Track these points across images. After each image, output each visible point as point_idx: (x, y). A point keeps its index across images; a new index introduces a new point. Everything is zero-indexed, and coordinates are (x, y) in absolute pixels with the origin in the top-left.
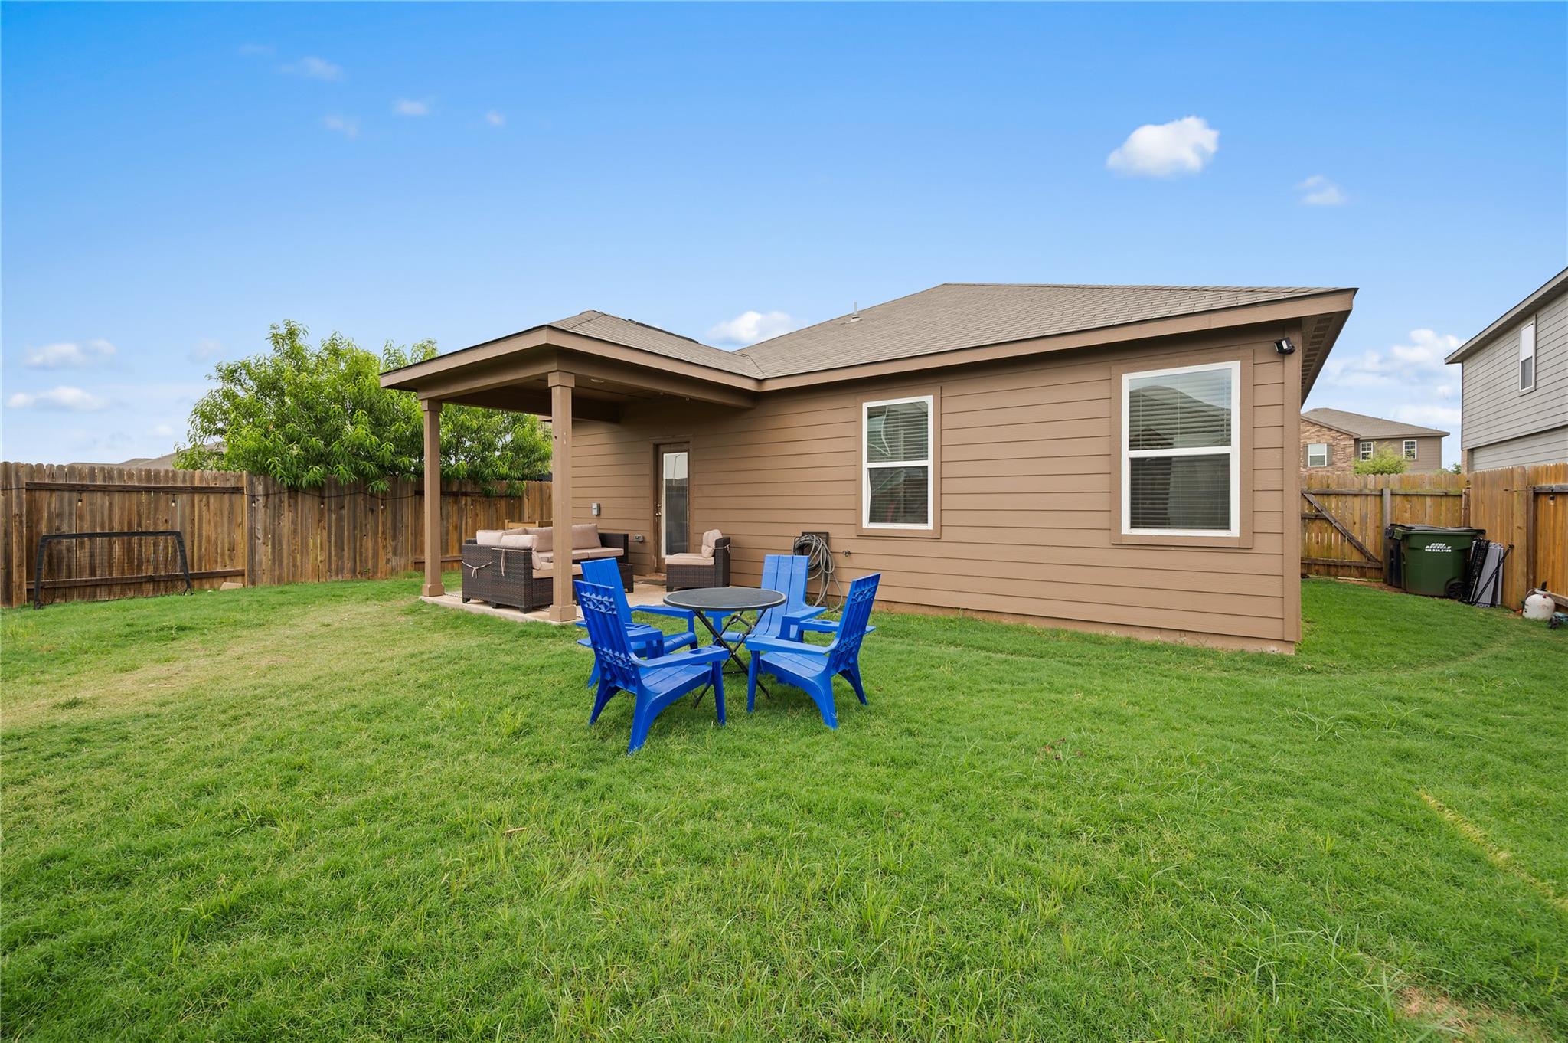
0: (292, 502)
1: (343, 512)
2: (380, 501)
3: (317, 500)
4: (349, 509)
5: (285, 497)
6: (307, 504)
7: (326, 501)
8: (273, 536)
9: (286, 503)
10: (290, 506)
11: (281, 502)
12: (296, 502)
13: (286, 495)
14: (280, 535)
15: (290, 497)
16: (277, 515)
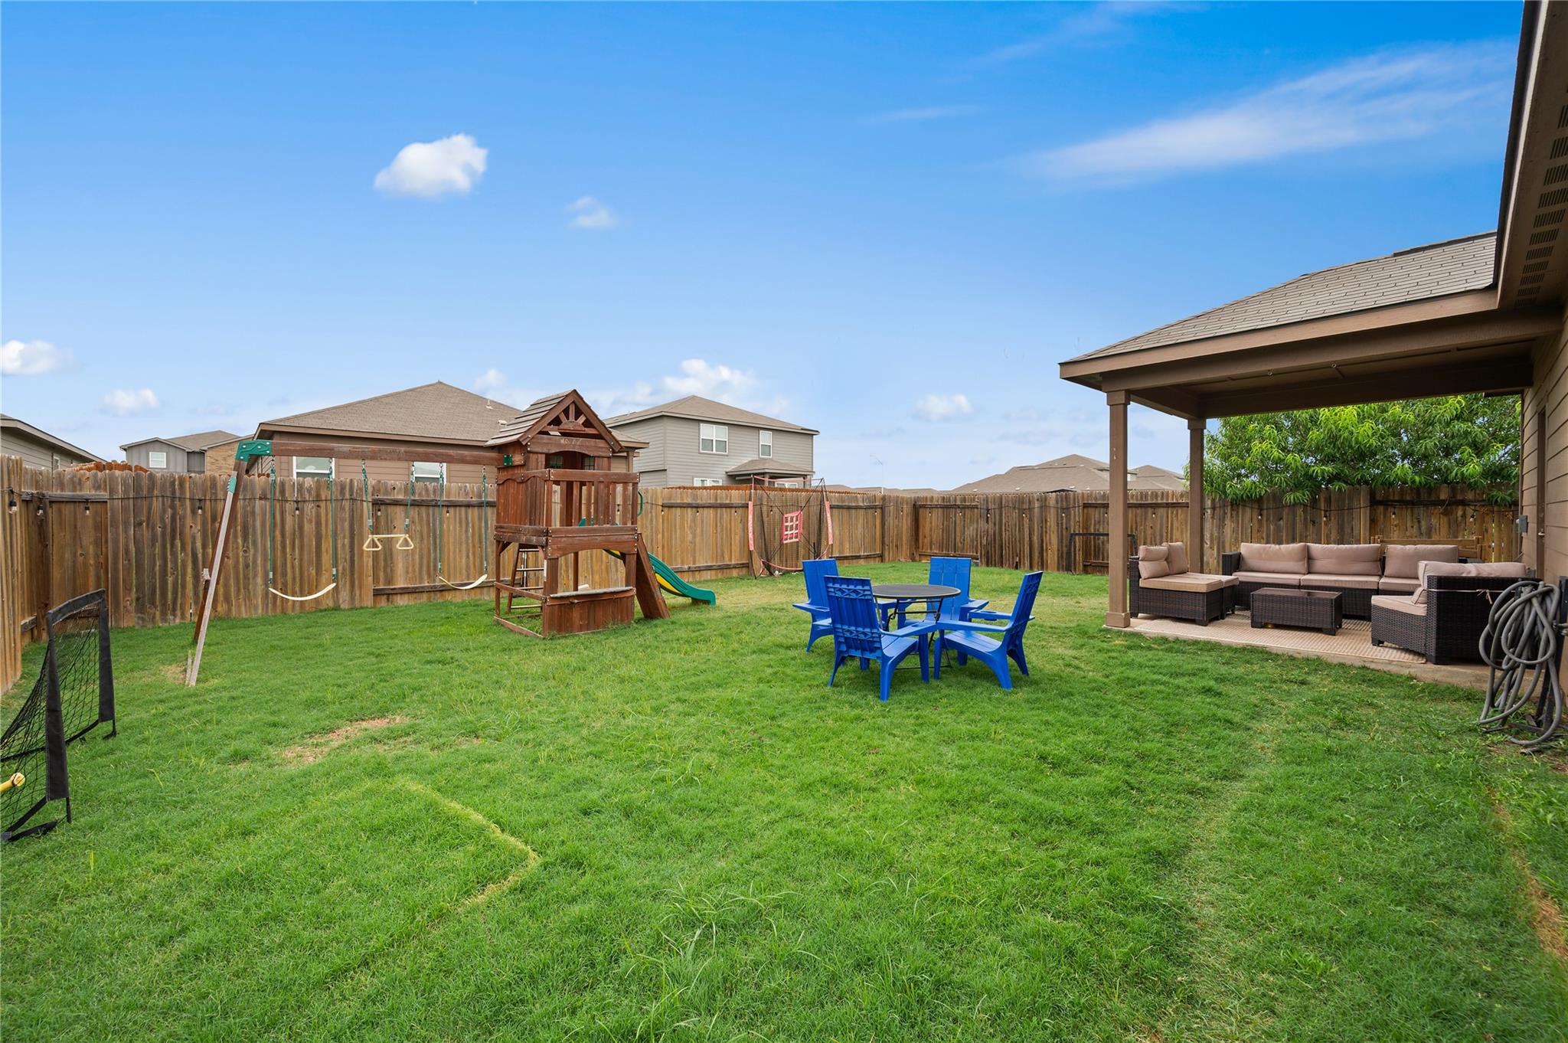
0: (1234, 513)
1: (1281, 522)
2: (1323, 513)
3: (1256, 512)
4: (1287, 520)
5: (1228, 510)
6: (1248, 514)
7: (1265, 512)
8: (1219, 543)
9: (1229, 515)
10: (1232, 517)
11: (1225, 513)
12: (1238, 513)
13: (1229, 507)
14: (1223, 542)
15: (1232, 510)
16: (1221, 526)
